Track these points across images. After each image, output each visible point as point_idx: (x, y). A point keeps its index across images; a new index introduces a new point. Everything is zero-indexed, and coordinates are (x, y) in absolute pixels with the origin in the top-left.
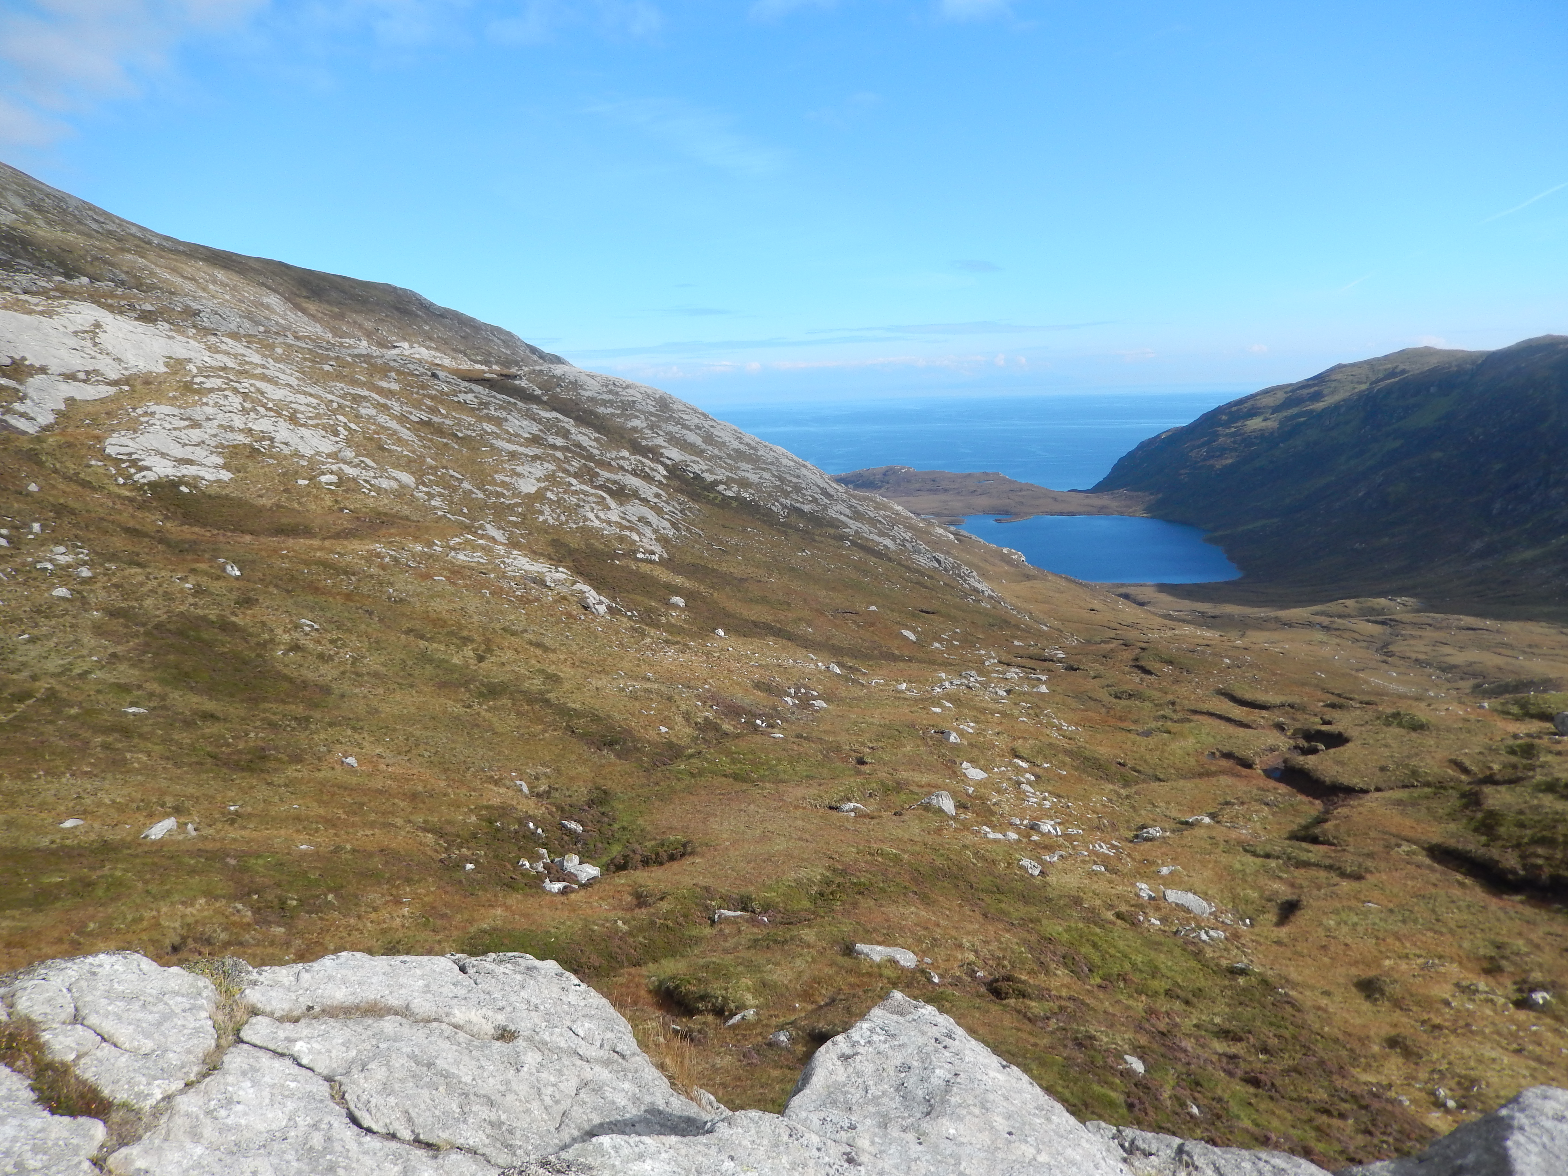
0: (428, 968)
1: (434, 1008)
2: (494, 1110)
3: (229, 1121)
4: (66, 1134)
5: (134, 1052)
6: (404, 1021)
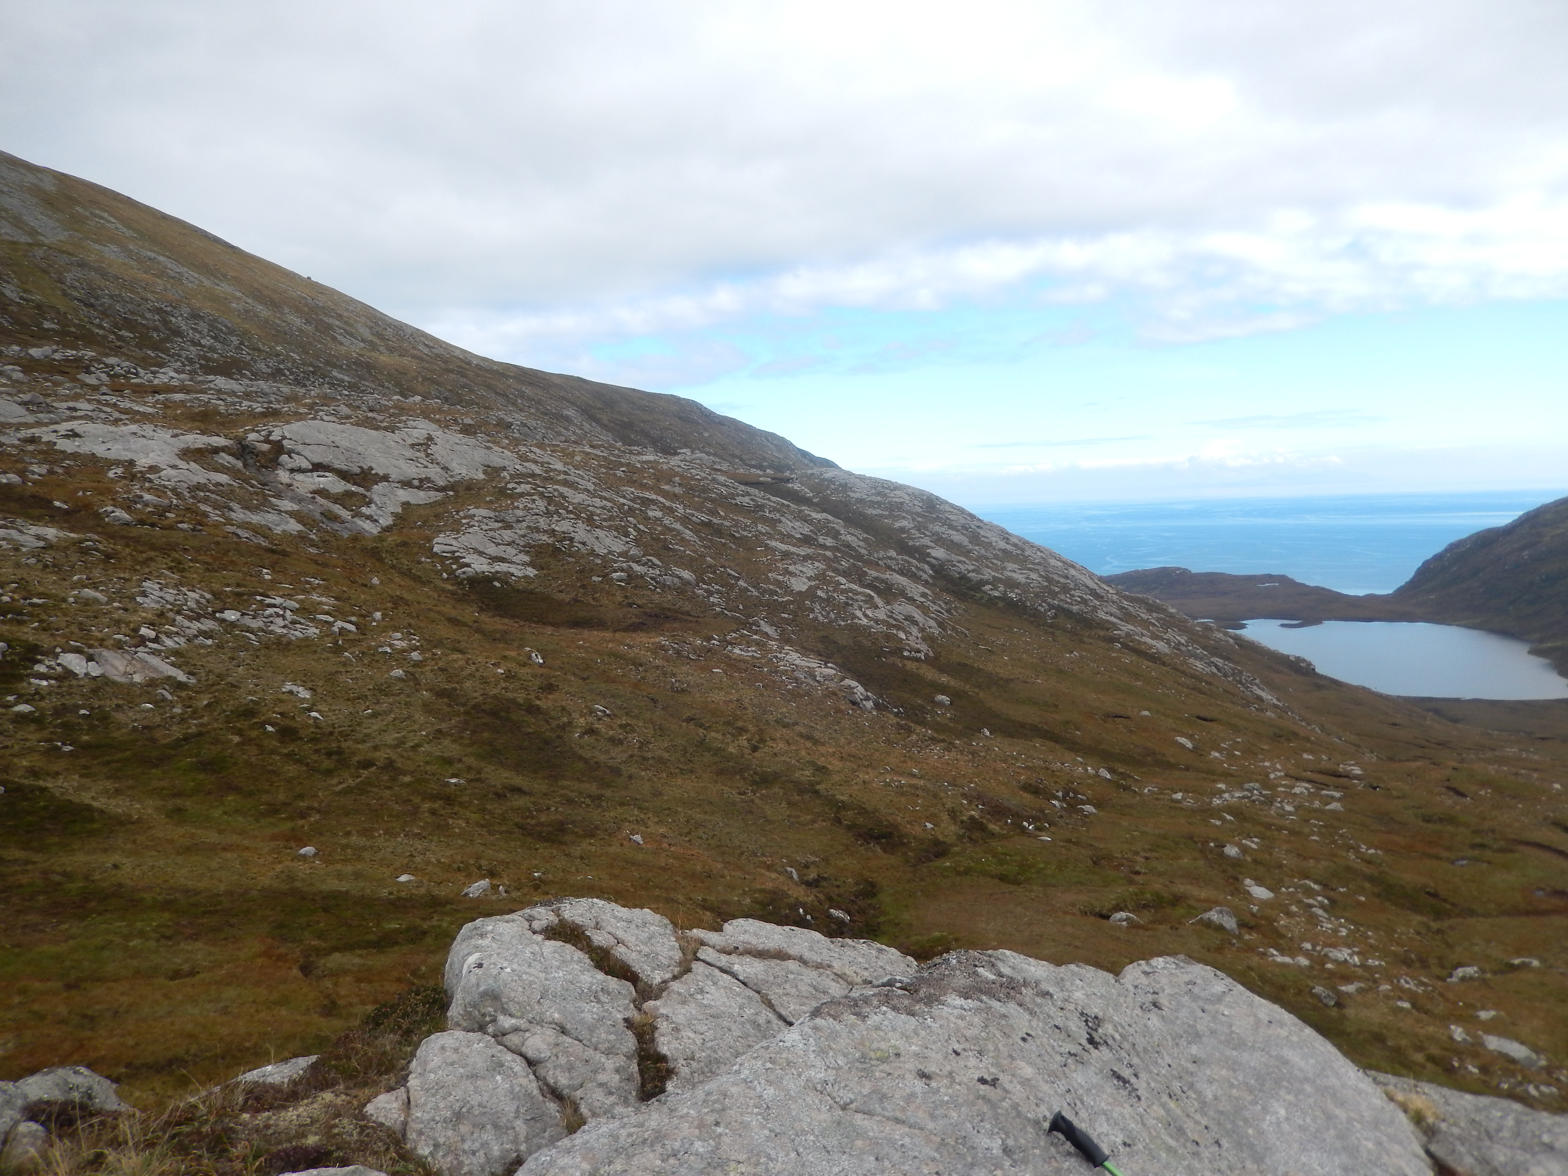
1: (819, 961)
4: (615, 987)
5: (638, 952)
6: (801, 964)
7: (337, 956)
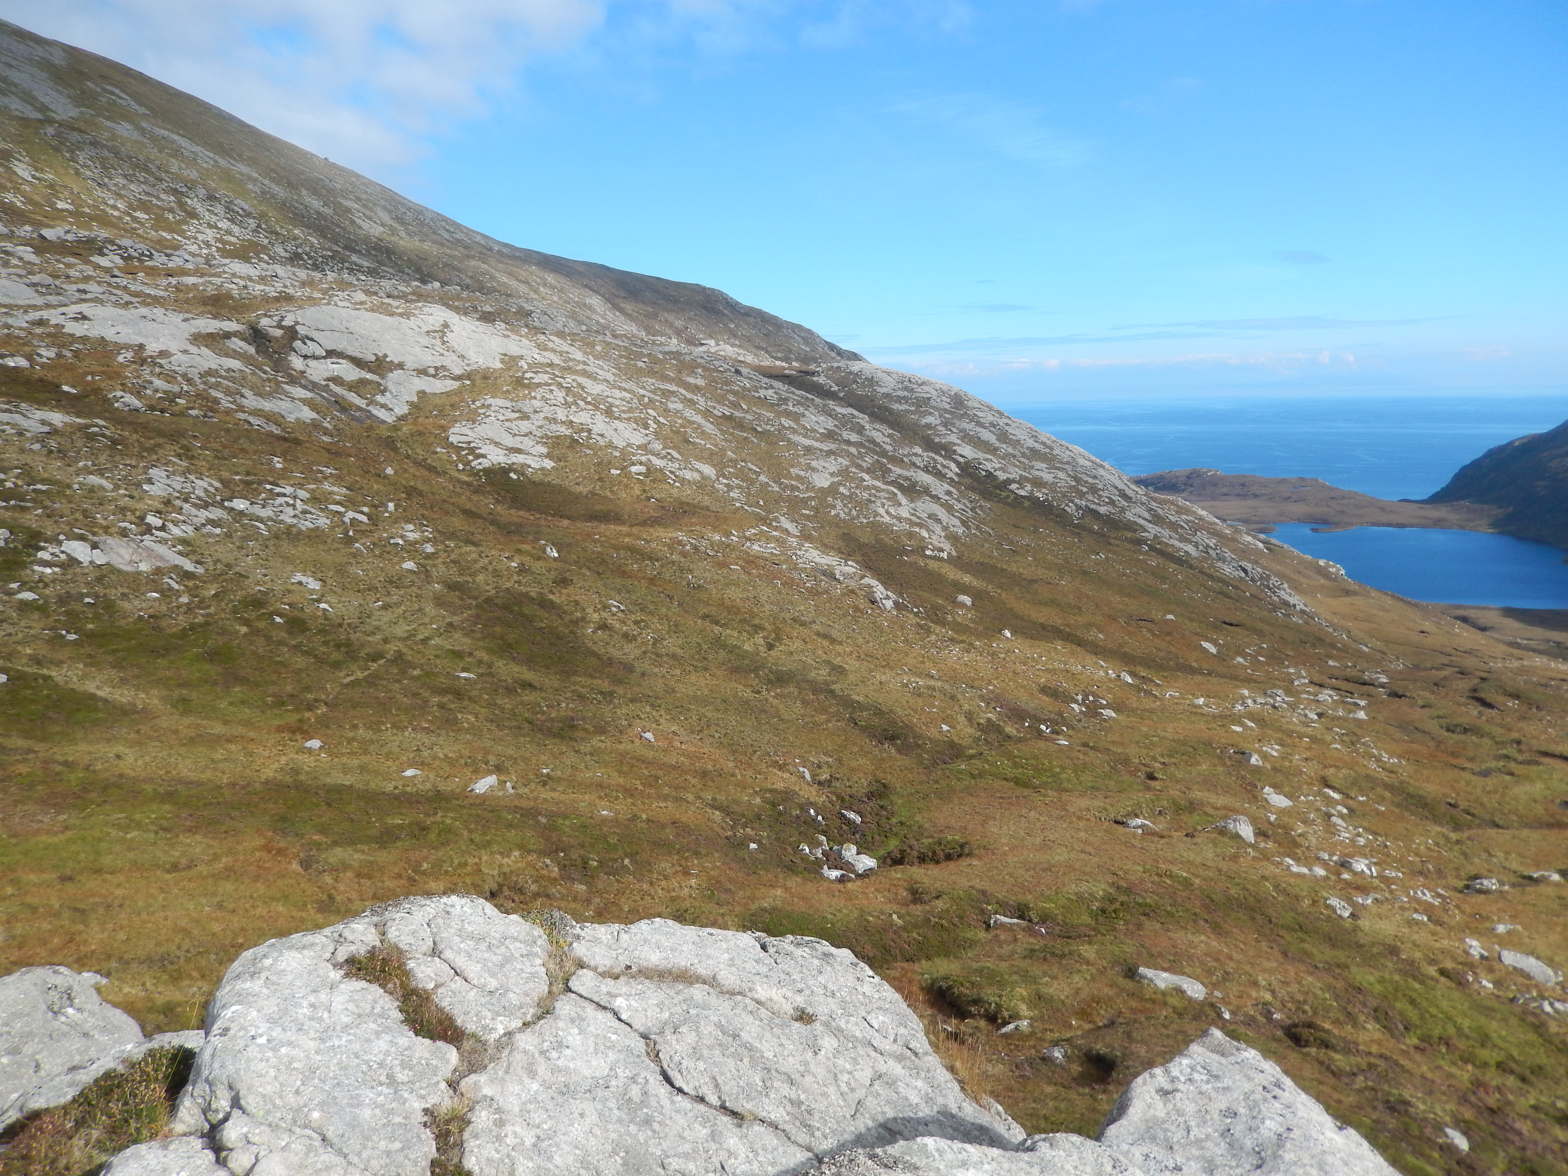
0: (732, 943)
1: (739, 982)
2: (794, 1088)
3: (560, 1063)
4: (427, 1055)
5: (481, 988)
6: (711, 991)
7: (338, 850)
